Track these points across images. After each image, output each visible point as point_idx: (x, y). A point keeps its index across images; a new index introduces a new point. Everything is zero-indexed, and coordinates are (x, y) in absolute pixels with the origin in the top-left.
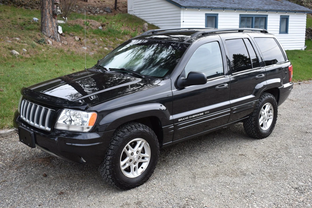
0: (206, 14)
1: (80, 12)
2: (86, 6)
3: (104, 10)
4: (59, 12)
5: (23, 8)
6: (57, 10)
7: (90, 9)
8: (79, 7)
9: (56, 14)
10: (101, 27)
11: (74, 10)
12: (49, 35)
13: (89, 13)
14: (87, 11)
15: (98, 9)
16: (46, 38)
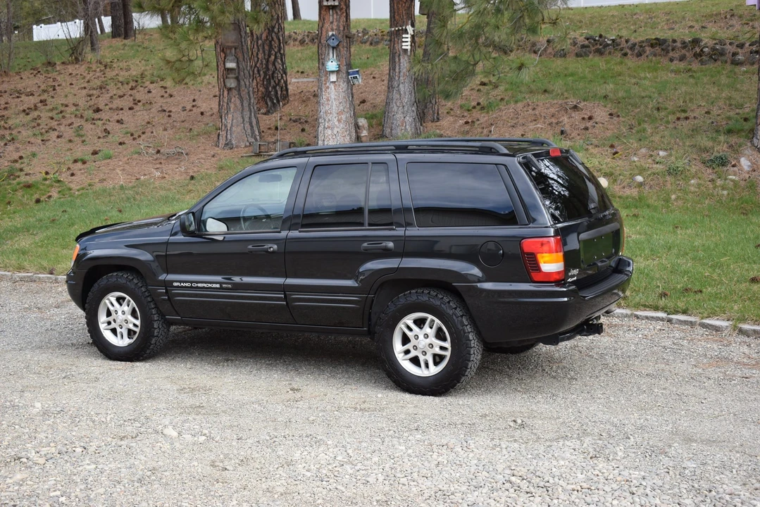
16: (746, 151)
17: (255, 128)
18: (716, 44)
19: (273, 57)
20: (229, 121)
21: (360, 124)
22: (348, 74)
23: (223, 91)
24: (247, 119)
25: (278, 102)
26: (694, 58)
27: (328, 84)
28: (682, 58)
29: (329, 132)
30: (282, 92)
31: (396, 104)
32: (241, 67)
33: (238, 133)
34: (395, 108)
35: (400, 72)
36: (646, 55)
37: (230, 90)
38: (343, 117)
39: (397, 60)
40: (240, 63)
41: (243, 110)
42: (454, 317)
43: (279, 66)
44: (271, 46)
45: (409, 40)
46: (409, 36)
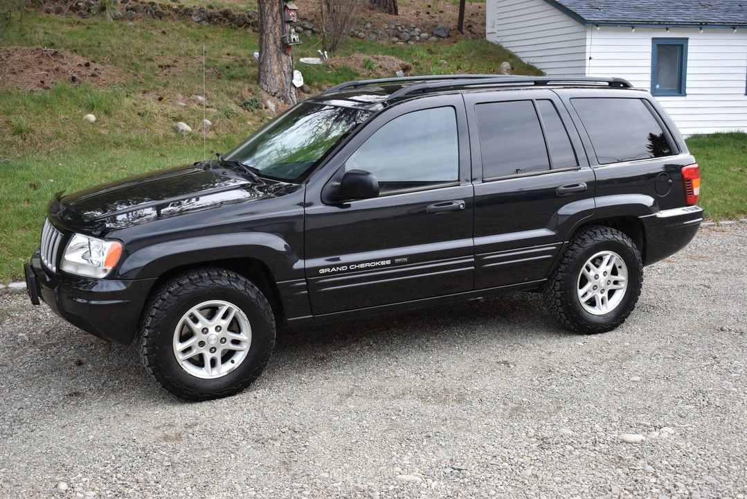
0: (653, 39)
1: (374, 37)
2: (389, 23)
3: (432, 33)
4: (294, 39)
5: (250, 30)
6: (290, 36)
7: (398, 29)
8: (374, 26)
9: (287, 44)
10: (401, 71)
11: (361, 34)
12: (273, 91)
13: (396, 39)
14: (389, 36)
15: (417, 29)
16: (265, 96)
42: (633, 249)
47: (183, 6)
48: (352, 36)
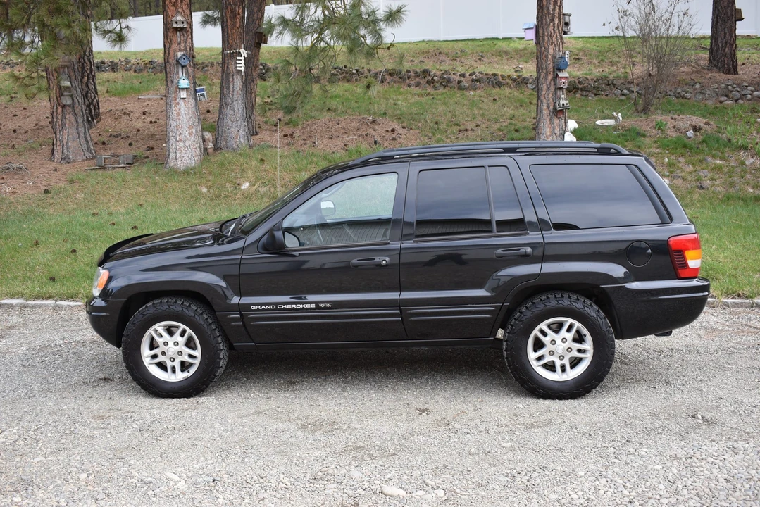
1: (700, 97)
2: (721, 83)
4: (563, 104)
5: (578, 95)
6: (559, 102)
7: (728, 89)
8: (703, 87)
9: (558, 109)
10: (692, 131)
11: (687, 94)
13: (724, 98)
14: (718, 95)
15: (750, 88)
17: (90, 143)
18: (443, 74)
19: (86, 78)
20: (65, 137)
21: (206, 137)
22: (196, 91)
23: (57, 108)
24: (82, 135)
25: (93, 119)
26: (427, 85)
27: (178, 101)
28: (418, 85)
29: (181, 144)
30: (95, 110)
31: (230, 119)
32: (74, 85)
33: (75, 148)
34: (230, 123)
35: (233, 91)
36: (387, 82)
37: (64, 107)
38: (194, 130)
39: (231, 80)
40: (72, 82)
41: (78, 125)
42: (599, 319)
43: (91, 87)
44: (83, 68)
45: (243, 61)
46: (243, 58)
47: (521, 76)
48: (678, 97)
